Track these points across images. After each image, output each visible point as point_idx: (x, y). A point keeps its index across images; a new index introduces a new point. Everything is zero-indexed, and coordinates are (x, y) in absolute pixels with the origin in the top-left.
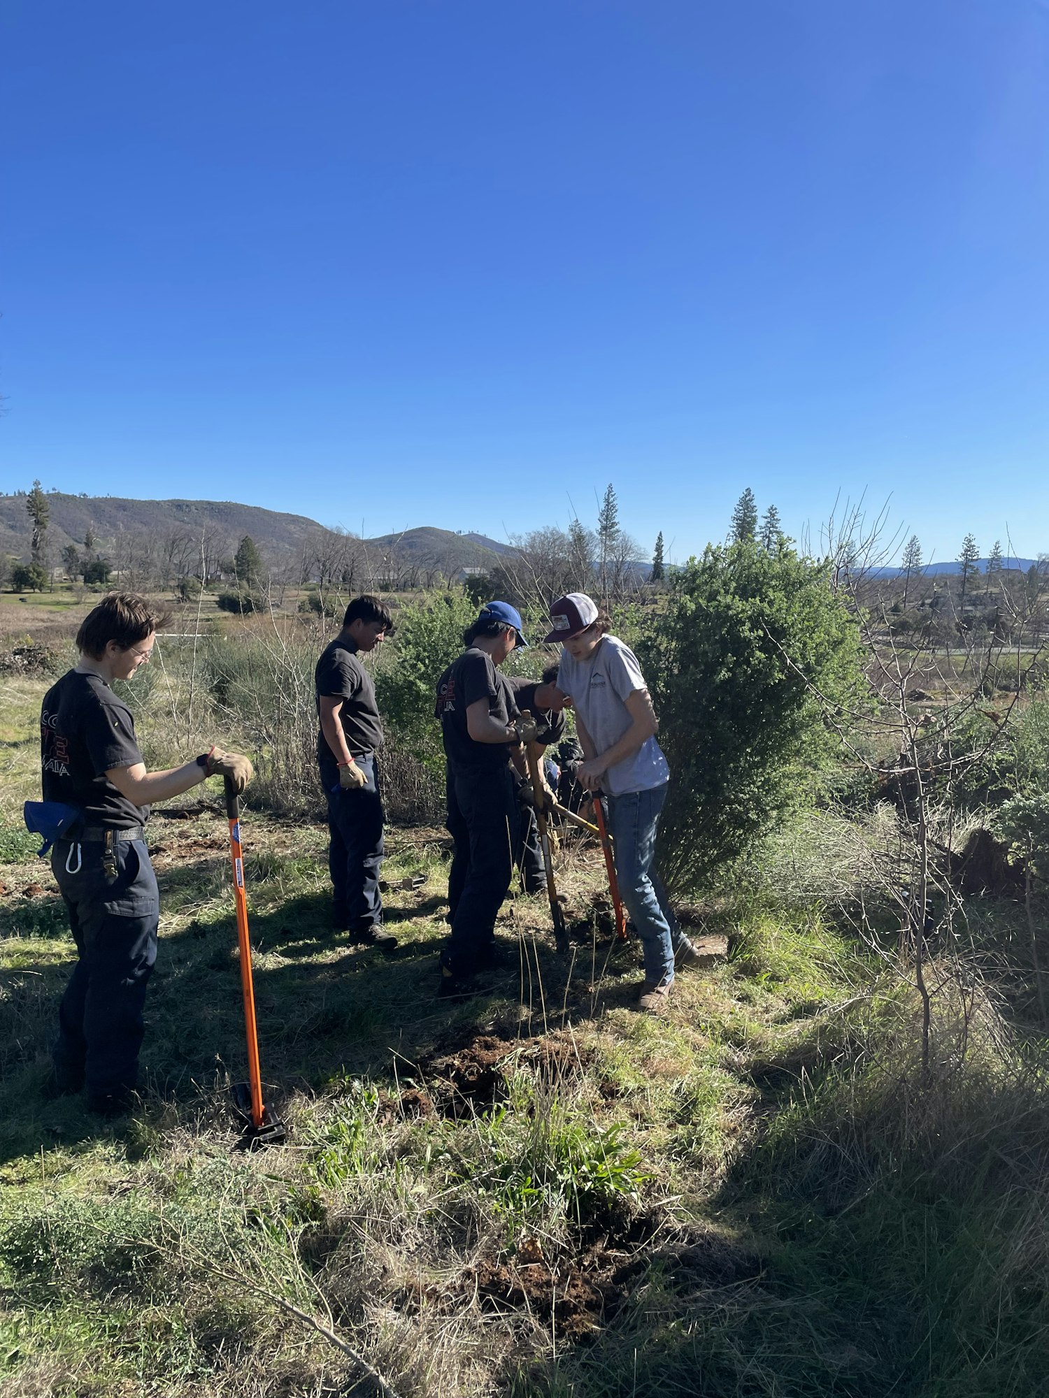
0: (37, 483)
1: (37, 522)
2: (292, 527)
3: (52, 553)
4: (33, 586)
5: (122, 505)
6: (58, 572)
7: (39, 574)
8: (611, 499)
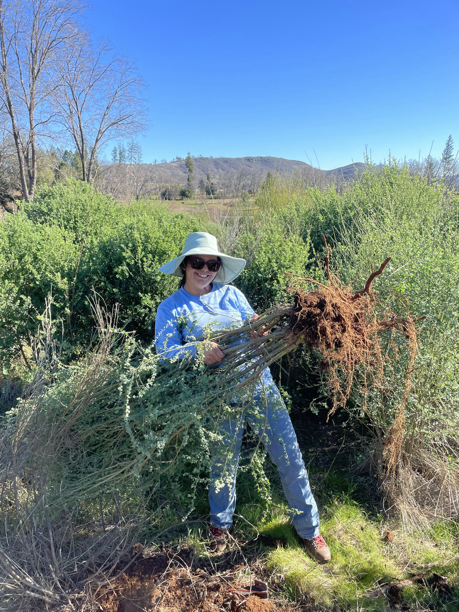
0: (189, 154)
1: (189, 170)
2: (295, 167)
3: (195, 183)
4: (187, 197)
5: (226, 161)
6: (197, 190)
7: (189, 192)
8: (450, 143)
